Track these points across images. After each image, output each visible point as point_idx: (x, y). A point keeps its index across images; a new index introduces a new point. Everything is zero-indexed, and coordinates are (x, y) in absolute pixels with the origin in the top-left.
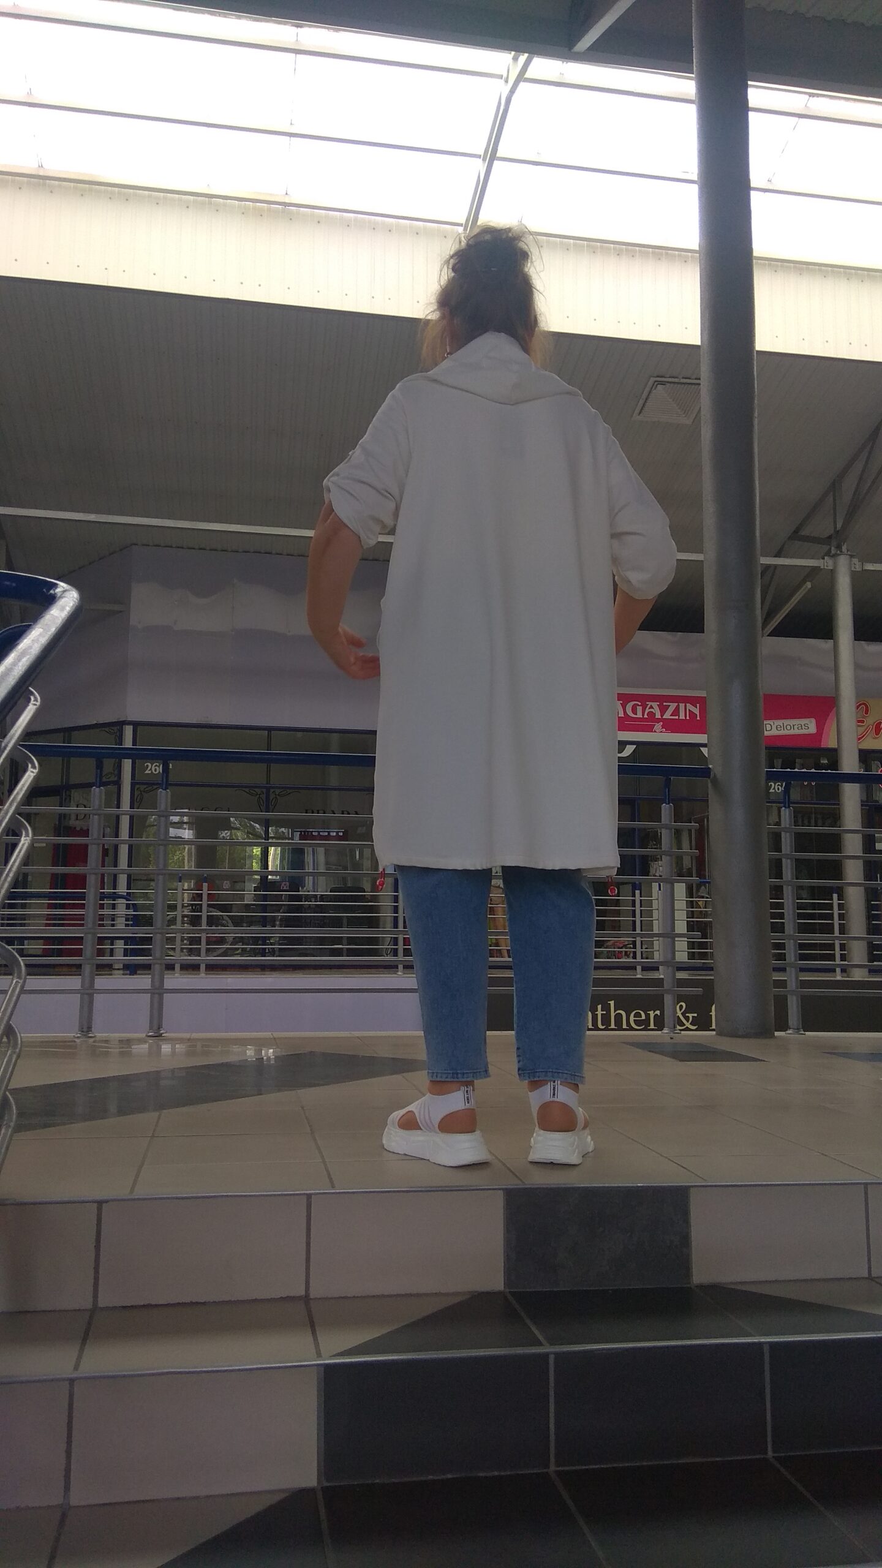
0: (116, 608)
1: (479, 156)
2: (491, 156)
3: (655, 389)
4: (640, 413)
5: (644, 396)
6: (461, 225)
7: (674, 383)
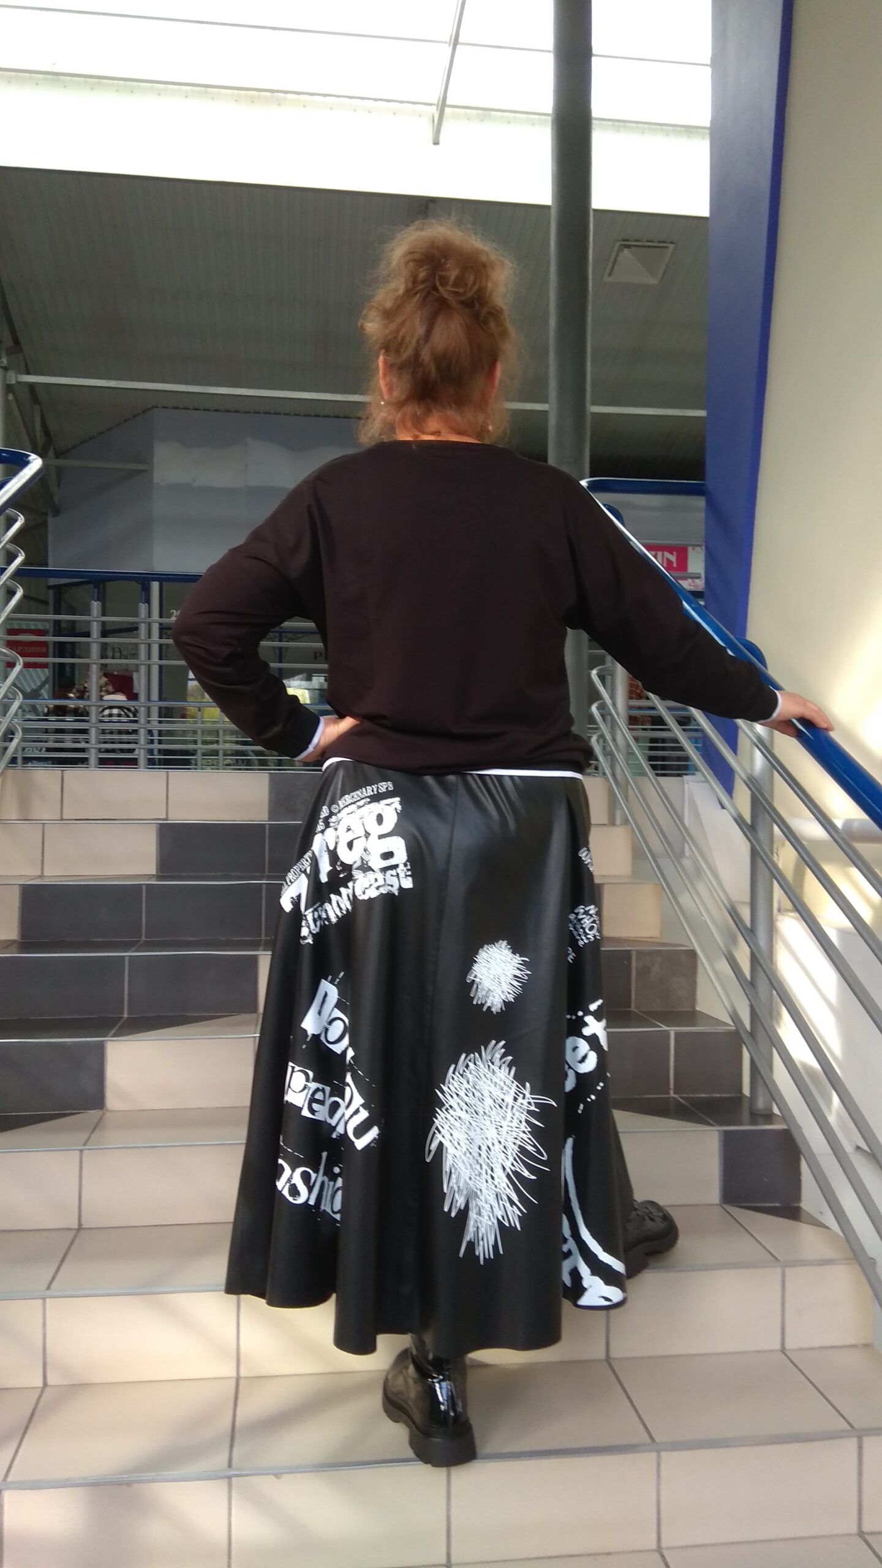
0: (141, 467)
1: (446, 42)
2: (456, 42)
3: (622, 251)
4: (610, 274)
5: (612, 259)
6: (434, 105)
7: (639, 246)
